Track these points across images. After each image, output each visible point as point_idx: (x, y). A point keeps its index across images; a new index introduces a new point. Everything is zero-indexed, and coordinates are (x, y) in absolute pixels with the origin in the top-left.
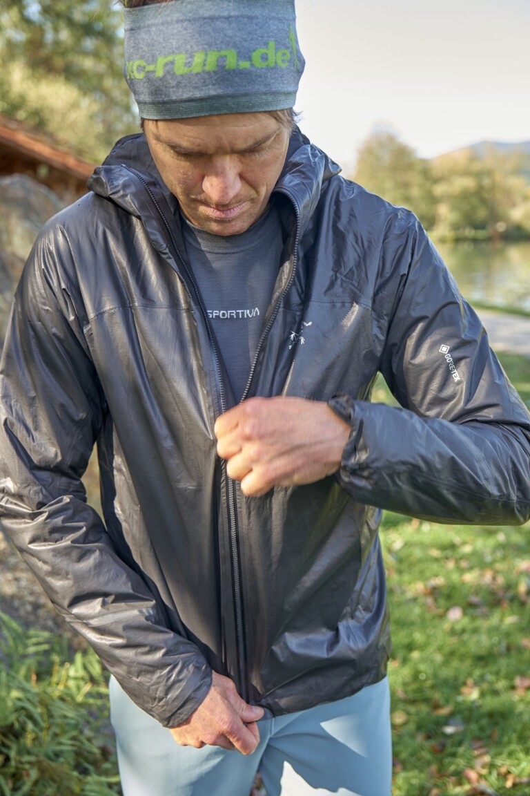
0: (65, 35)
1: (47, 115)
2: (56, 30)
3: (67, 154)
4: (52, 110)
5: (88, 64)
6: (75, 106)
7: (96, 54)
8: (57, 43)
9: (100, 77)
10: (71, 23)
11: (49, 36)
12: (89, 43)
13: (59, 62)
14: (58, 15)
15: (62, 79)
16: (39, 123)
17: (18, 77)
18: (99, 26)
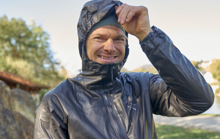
0: (23, 48)
1: (18, 70)
2: (20, 46)
3: (26, 80)
5: (30, 55)
6: (26, 66)
7: (32, 52)
8: (21, 50)
9: (33, 58)
10: (24, 44)
11: (18, 48)
12: (30, 49)
13: (21, 55)
14: (21, 43)
15: (22, 59)
16: (16, 72)
17: (9, 60)
18: (33, 44)
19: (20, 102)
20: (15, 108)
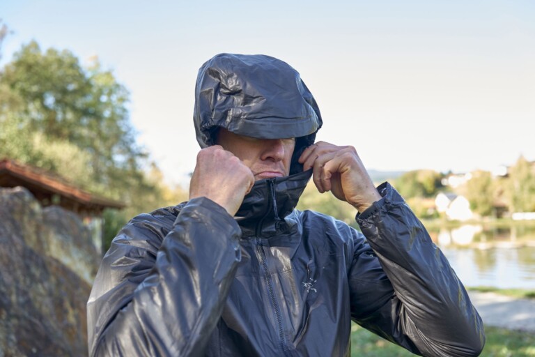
0: (70, 116)
1: (57, 164)
2: (64, 113)
3: (74, 188)
4: (60, 161)
5: (85, 132)
6: (75, 157)
7: (90, 127)
8: (64, 120)
9: (92, 140)
10: (74, 109)
11: (60, 116)
12: (85, 121)
13: (66, 131)
14: (66, 104)
15: (67, 141)
16: (52, 169)
17: (38, 141)
18: (92, 110)
19: (60, 237)
20: (49, 249)
